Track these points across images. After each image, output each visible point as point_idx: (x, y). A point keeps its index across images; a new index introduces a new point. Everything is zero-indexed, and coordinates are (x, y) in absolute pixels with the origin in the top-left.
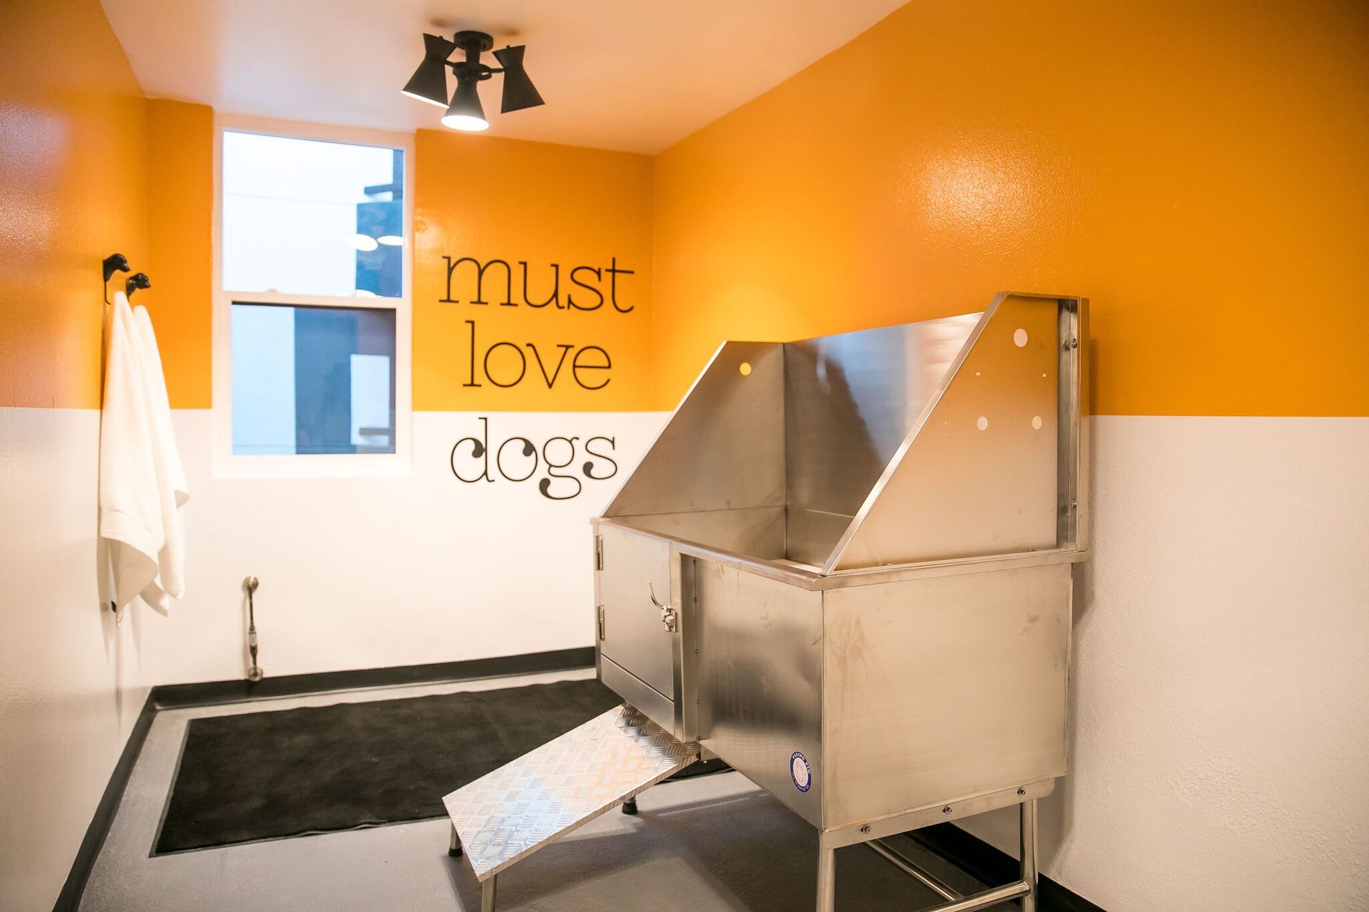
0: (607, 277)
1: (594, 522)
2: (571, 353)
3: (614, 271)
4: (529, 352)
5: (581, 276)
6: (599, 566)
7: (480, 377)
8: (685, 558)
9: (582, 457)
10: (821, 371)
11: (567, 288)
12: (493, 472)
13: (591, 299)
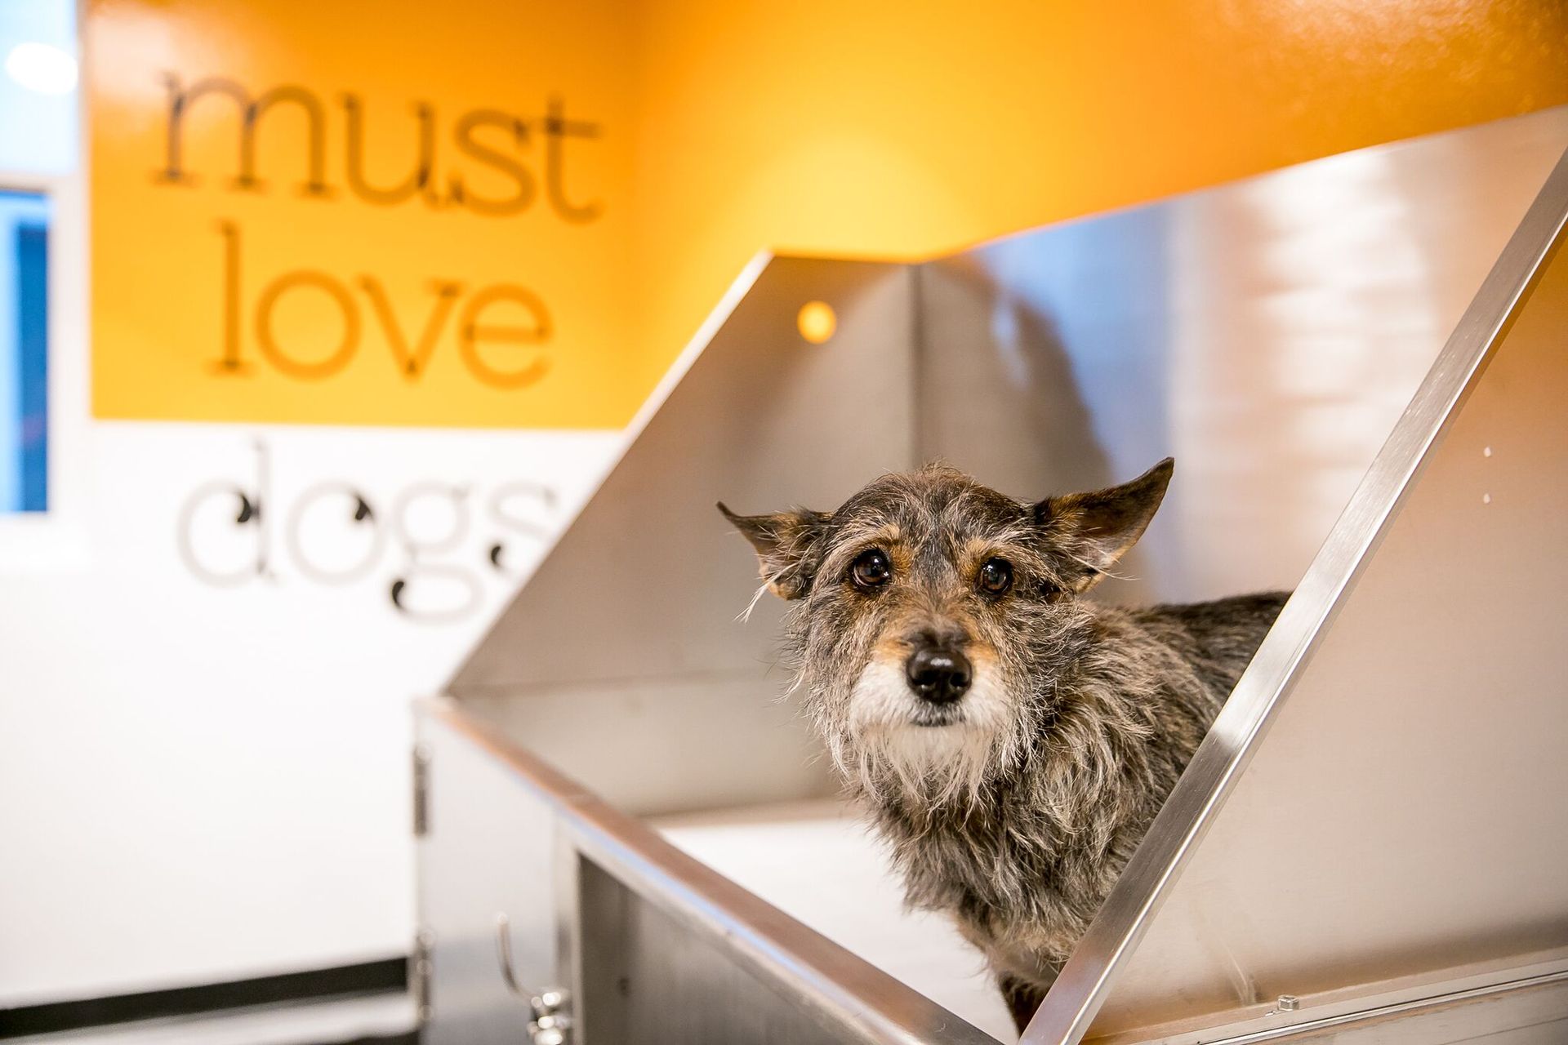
0: (539, 141)
1: (418, 708)
2: (459, 307)
3: (555, 127)
4: (364, 302)
5: (485, 135)
6: (421, 822)
7: (249, 350)
8: (590, 874)
9: (483, 534)
10: (1004, 328)
11: (449, 161)
12: (279, 561)
13: (503, 187)
